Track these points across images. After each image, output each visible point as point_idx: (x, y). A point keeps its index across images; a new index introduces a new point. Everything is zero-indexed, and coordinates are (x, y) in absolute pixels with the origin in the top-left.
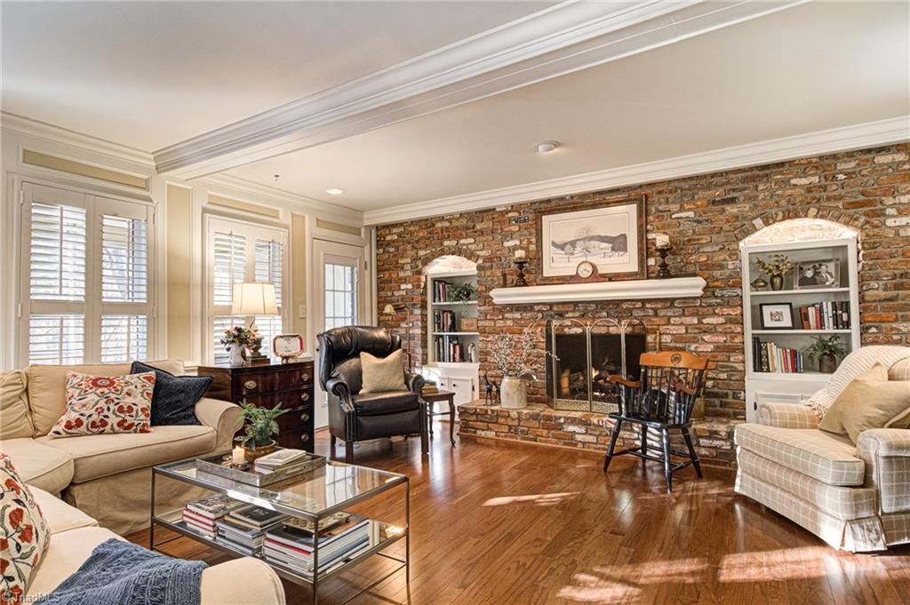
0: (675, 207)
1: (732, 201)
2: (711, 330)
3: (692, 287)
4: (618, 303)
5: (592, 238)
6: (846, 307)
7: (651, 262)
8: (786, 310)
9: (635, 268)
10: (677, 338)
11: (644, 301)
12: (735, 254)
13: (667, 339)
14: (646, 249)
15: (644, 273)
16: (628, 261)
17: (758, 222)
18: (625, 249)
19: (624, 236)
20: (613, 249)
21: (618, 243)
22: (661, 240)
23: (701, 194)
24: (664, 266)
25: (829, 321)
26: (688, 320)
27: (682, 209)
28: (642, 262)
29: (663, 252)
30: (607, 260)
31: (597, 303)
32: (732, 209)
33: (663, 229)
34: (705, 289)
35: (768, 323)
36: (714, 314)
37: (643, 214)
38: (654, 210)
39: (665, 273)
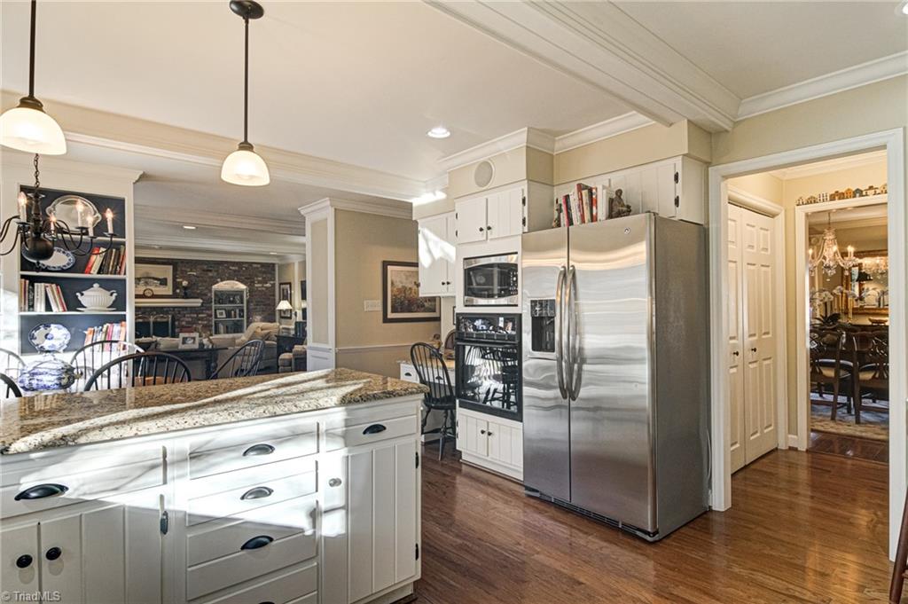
0: (189, 270)
1: (210, 271)
2: (202, 319)
3: (197, 302)
4: (162, 308)
5: (150, 278)
6: (242, 311)
7: (178, 291)
8: (224, 312)
9: (171, 293)
10: (188, 322)
11: (174, 308)
12: (210, 291)
13: (184, 323)
14: (176, 285)
15: (175, 296)
16: (168, 290)
17: (219, 280)
18: (166, 284)
19: (166, 279)
20: (161, 284)
21: (163, 282)
22: (185, 283)
23: (199, 266)
24: (186, 294)
25: (238, 315)
26: (193, 315)
27: (191, 271)
28: (174, 291)
29: (185, 288)
30: (158, 289)
31: (151, 308)
32: (210, 274)
33: (184, 278)
34: (202, 304)
35: (219, 316)
36: (203, 313)
37: (175, 270)
38: (179, 269)
39: (186, 296)
